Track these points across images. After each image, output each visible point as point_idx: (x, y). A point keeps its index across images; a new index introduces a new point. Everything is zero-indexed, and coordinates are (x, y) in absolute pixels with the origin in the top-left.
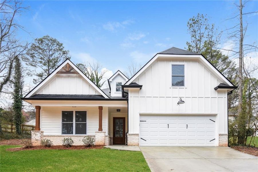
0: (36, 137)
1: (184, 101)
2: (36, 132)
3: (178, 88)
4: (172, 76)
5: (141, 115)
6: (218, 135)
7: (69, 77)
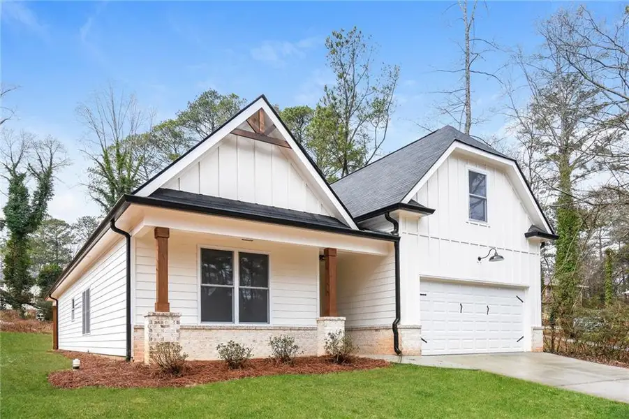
0: (163, 335)
1: (502, 257)
2: (163, 316)
3: (479, 223)
4: (471, 196)
5: (424, 280)
6: (530, 330)
7: (254, 149)
